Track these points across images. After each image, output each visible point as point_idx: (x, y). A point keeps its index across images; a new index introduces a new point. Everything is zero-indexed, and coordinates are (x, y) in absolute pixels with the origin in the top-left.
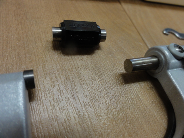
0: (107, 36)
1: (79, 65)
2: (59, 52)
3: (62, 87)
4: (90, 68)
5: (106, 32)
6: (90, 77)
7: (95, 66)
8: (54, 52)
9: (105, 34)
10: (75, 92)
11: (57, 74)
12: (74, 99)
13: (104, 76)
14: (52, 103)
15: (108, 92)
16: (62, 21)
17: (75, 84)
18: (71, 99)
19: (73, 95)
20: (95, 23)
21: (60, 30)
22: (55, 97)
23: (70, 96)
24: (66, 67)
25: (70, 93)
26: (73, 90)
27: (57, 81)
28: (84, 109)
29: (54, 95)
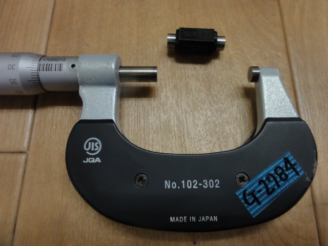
0: (226, 44)
1: (190, 74)
2: (173, 59)
3: (169, 94)
4: (201, 79)
5: (225, 40)
6: (198, 89)
7: (206, 78)
8: (168, 59)
9: (224, 42)
10: (179, 100)
11: (167, 82)
12: (178, 106)
13: (212, 90)
14: (159, 105)
15: (212, 106)
16: (178, 28)
17: (181, 92)
18: (175, 106)
19: (177, 102)
20: (213, 30)
21: (175, 38)
22: (161, 101)
23: (174, 102)
24: (177, 75)
25: (175, 100)
26: (178, 98)
27: (166, 88)
28: (184, 116)
29: (161, 99)
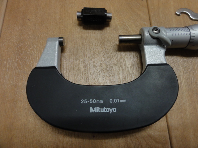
1: (92, 36)
3: (79, 48)
4: (98, 39)
5: (111, 15)
6: (96, 45)
7: (102, 38)
9: (111, 16)
10: (85, 51)
11: (78, 41)
12: (84, 55)
13: (105, 45)
15: (105, 54)
16: (83, 8)
17: (86, 47)
19: (84, 53)
20: (104, 9)
21: (81, 14)
23: (82, 53)
24: (84, 37)
28: (88, 61)
